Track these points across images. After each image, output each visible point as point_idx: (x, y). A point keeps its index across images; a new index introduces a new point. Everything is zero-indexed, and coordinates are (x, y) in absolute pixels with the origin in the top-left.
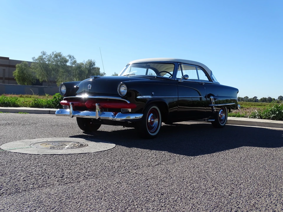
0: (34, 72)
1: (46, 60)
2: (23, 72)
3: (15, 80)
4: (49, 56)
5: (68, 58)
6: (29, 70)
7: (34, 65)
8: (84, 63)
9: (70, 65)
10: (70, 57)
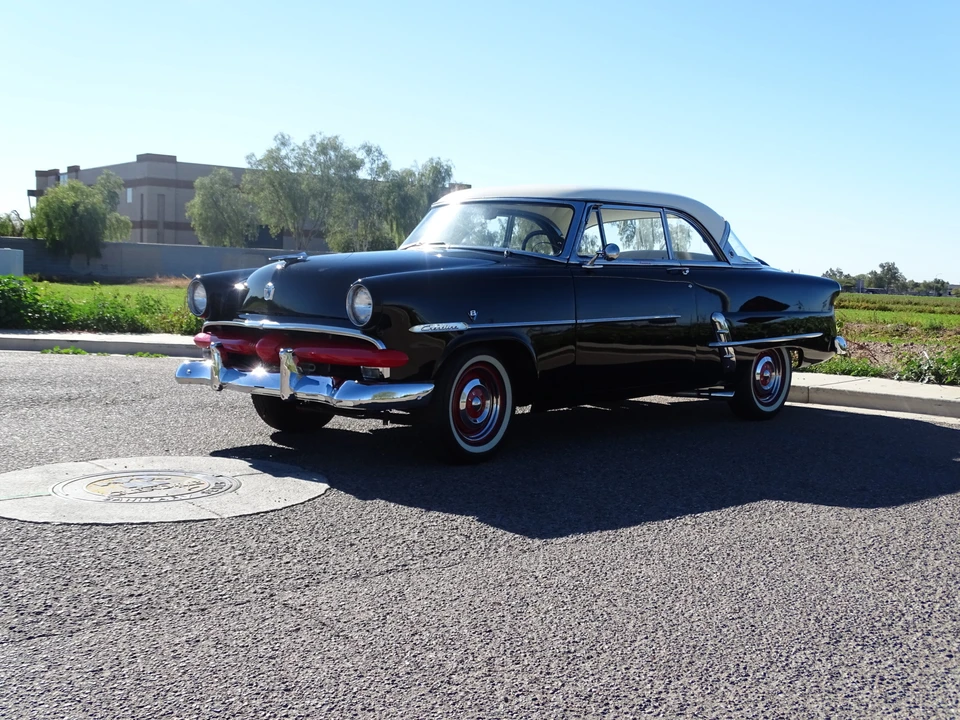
0: (253, 203)
1: (290, 164)
2: (216, 203)
3: (193, 229)
4: (300, 149)
5: (361, 155)
6: (236, 197)
7: (251, 181)
8: (414, 169)
9: (369, 178)
10: (369, 151)
